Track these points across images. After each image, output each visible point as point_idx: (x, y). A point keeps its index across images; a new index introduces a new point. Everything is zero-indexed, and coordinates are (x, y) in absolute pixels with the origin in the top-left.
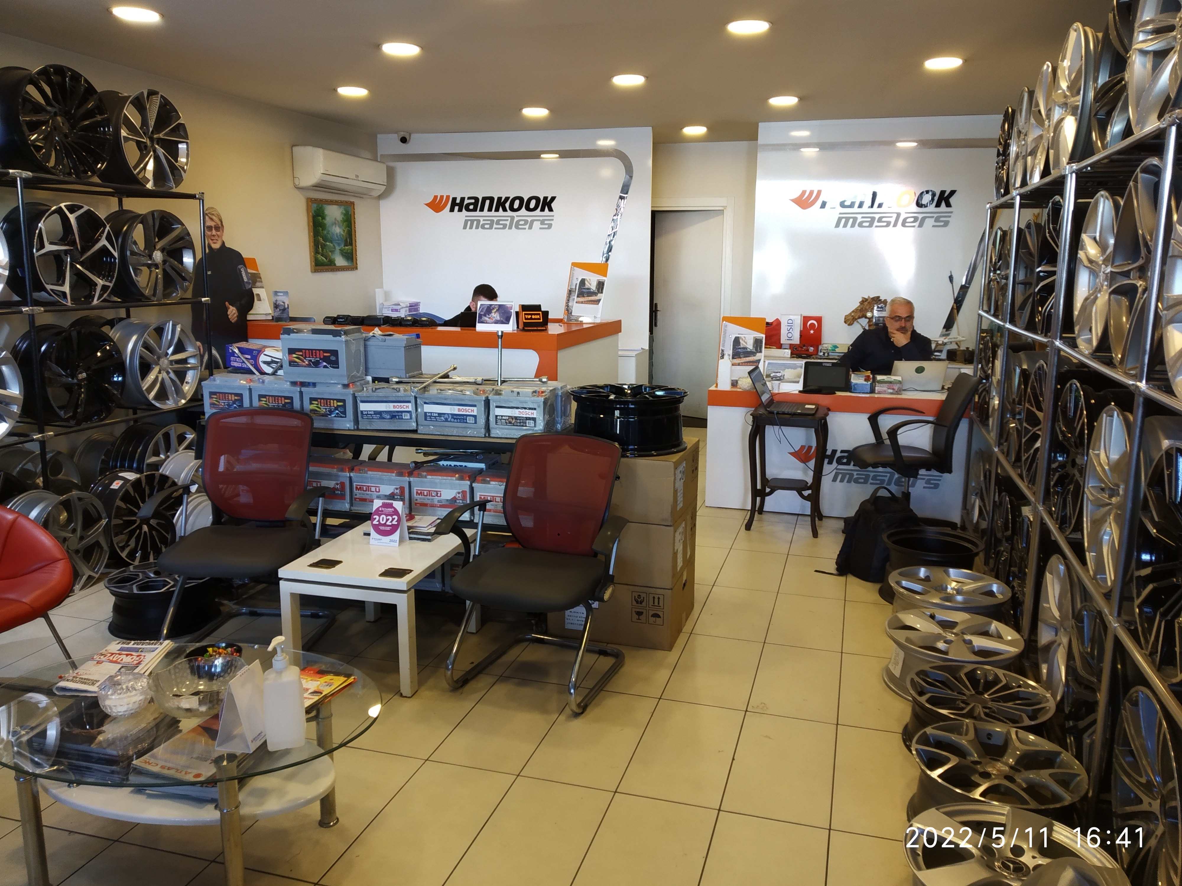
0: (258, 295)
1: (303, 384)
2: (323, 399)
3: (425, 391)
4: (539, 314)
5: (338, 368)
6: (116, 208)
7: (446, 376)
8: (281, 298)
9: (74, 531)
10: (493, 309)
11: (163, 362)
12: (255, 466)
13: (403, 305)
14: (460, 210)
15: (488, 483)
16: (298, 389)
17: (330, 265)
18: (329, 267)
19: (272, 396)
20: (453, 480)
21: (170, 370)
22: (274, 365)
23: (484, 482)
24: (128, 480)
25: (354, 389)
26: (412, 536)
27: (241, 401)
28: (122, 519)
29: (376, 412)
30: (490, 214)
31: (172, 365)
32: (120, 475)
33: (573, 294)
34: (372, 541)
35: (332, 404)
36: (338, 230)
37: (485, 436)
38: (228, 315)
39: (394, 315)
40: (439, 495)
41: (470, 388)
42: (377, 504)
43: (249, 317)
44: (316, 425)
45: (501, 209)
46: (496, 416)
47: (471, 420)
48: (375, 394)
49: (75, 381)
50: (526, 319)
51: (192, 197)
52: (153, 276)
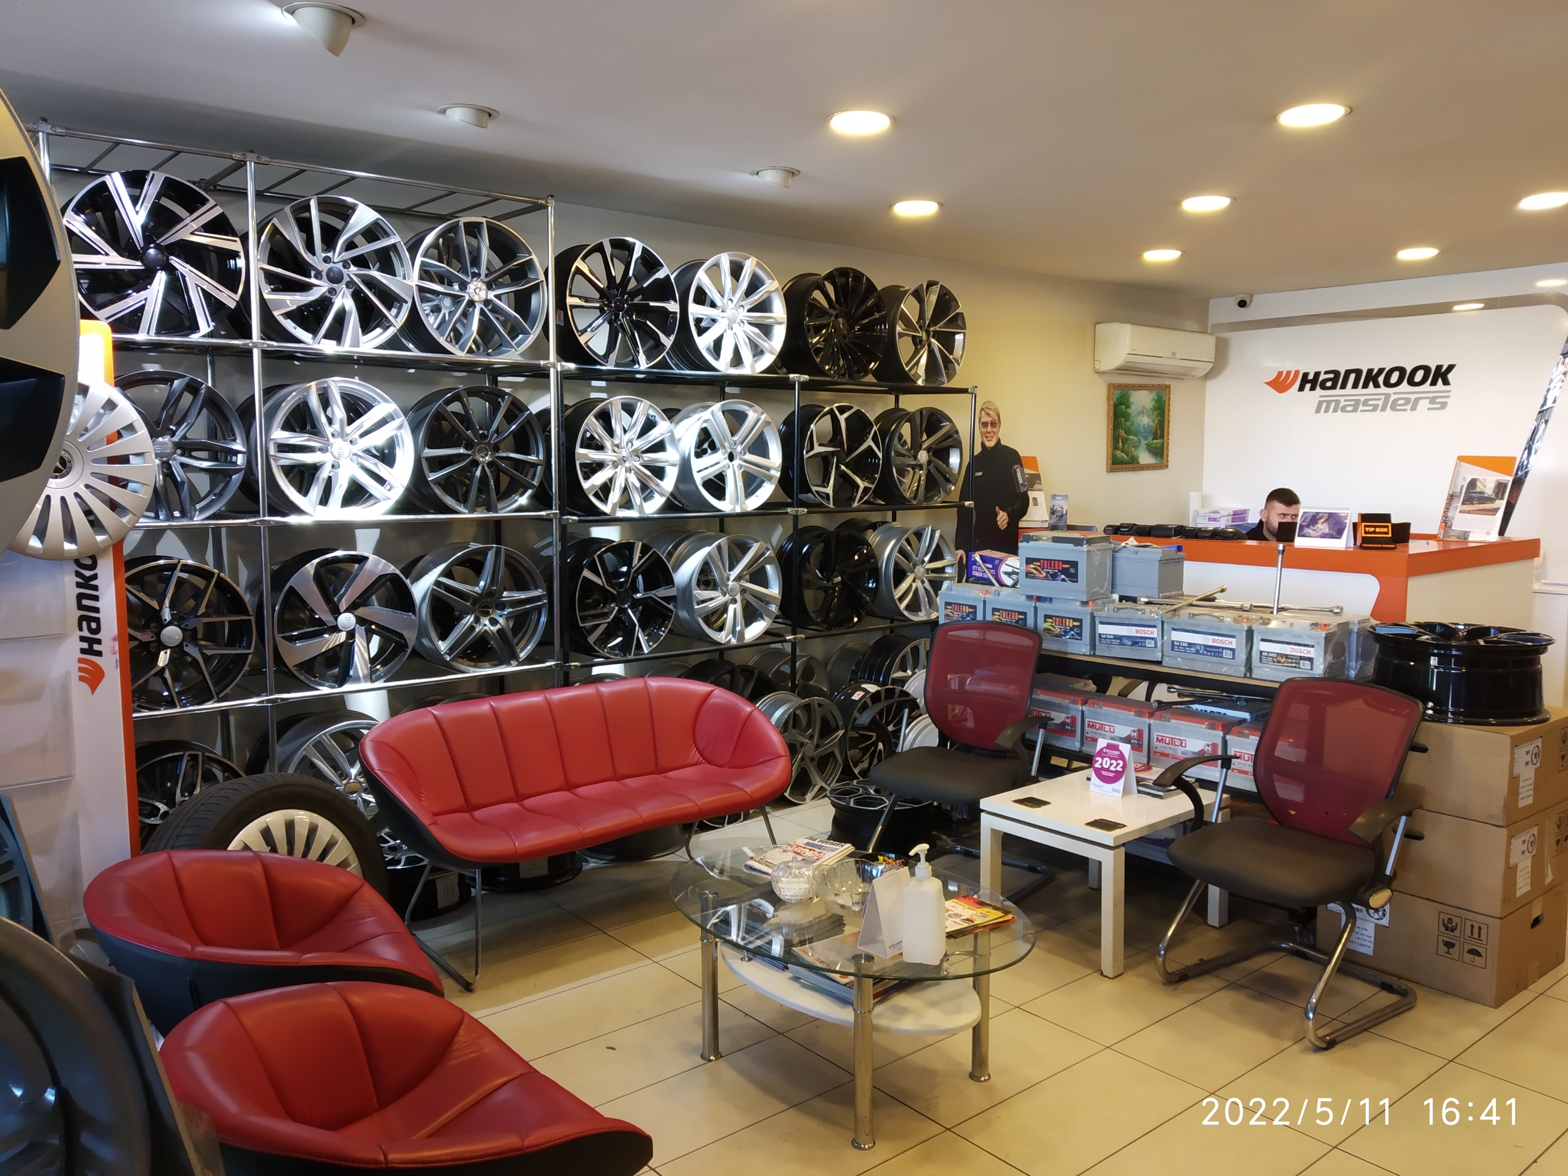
0: (1035, 499)
1: (1039, 599)
2: (1059, 617)
3: (1174, 615)
4: (1387, 527)
5: (1077, 582)
6: (892, 406)
7: (1210, 599)
8: (1059, 503)
9: (811, 737)
10: (1321, 518)
11: (919, 571)
12: (984, 687)
13: (1223, 513)
14: (1313, 388)
15: (1247, 736)
16: (1033, 604)
17: (1132, 463)
18: (1130, 466)
19: (1006, 610)
20: (1202, 728)
21: (925, 579)
22: (1014, 577)
23: (1240, 734)
24: (869, 692)
25: (1094, 608)
26: (1141, 789)
27: (975, 613)
28: (858, 733)
29: (1116, 637)
30: (1355, 391)
31: (928, 573)
32: (863, 686)
33: (1456, 500)
34: (1092, 788)
35: (1067, 624)
36: (1146, 421)
37: (1245, 676)
38: (997, 522)
39: (1211, 526)
40: (1183, 745)
41: (1230, 615)
42: (1102, 743)
43: (1022, 524)
44: (1046, 645)
45: (1371, 384)
46: (1261, 652)
47: (1227, 654)
48: (1116, 615)
49: (830, 584)
50: (1366, 532)
51: (964, 391)
52: (917, 477)
